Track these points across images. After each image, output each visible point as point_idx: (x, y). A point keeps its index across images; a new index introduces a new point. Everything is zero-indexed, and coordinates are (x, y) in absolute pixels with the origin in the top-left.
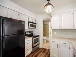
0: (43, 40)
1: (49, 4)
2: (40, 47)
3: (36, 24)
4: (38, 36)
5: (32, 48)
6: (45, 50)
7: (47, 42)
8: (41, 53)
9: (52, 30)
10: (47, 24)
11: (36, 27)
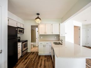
0: (31, 45)
1: (38, 18)
2: (28, 52)
3: (24, 29)
4: (27, 41)
5: (22, 52)
6: (34, 53)
7: (34, 47)
8: (31, 55)
9: (40, 35)
10: (34, 29)
11: (23, 33)
